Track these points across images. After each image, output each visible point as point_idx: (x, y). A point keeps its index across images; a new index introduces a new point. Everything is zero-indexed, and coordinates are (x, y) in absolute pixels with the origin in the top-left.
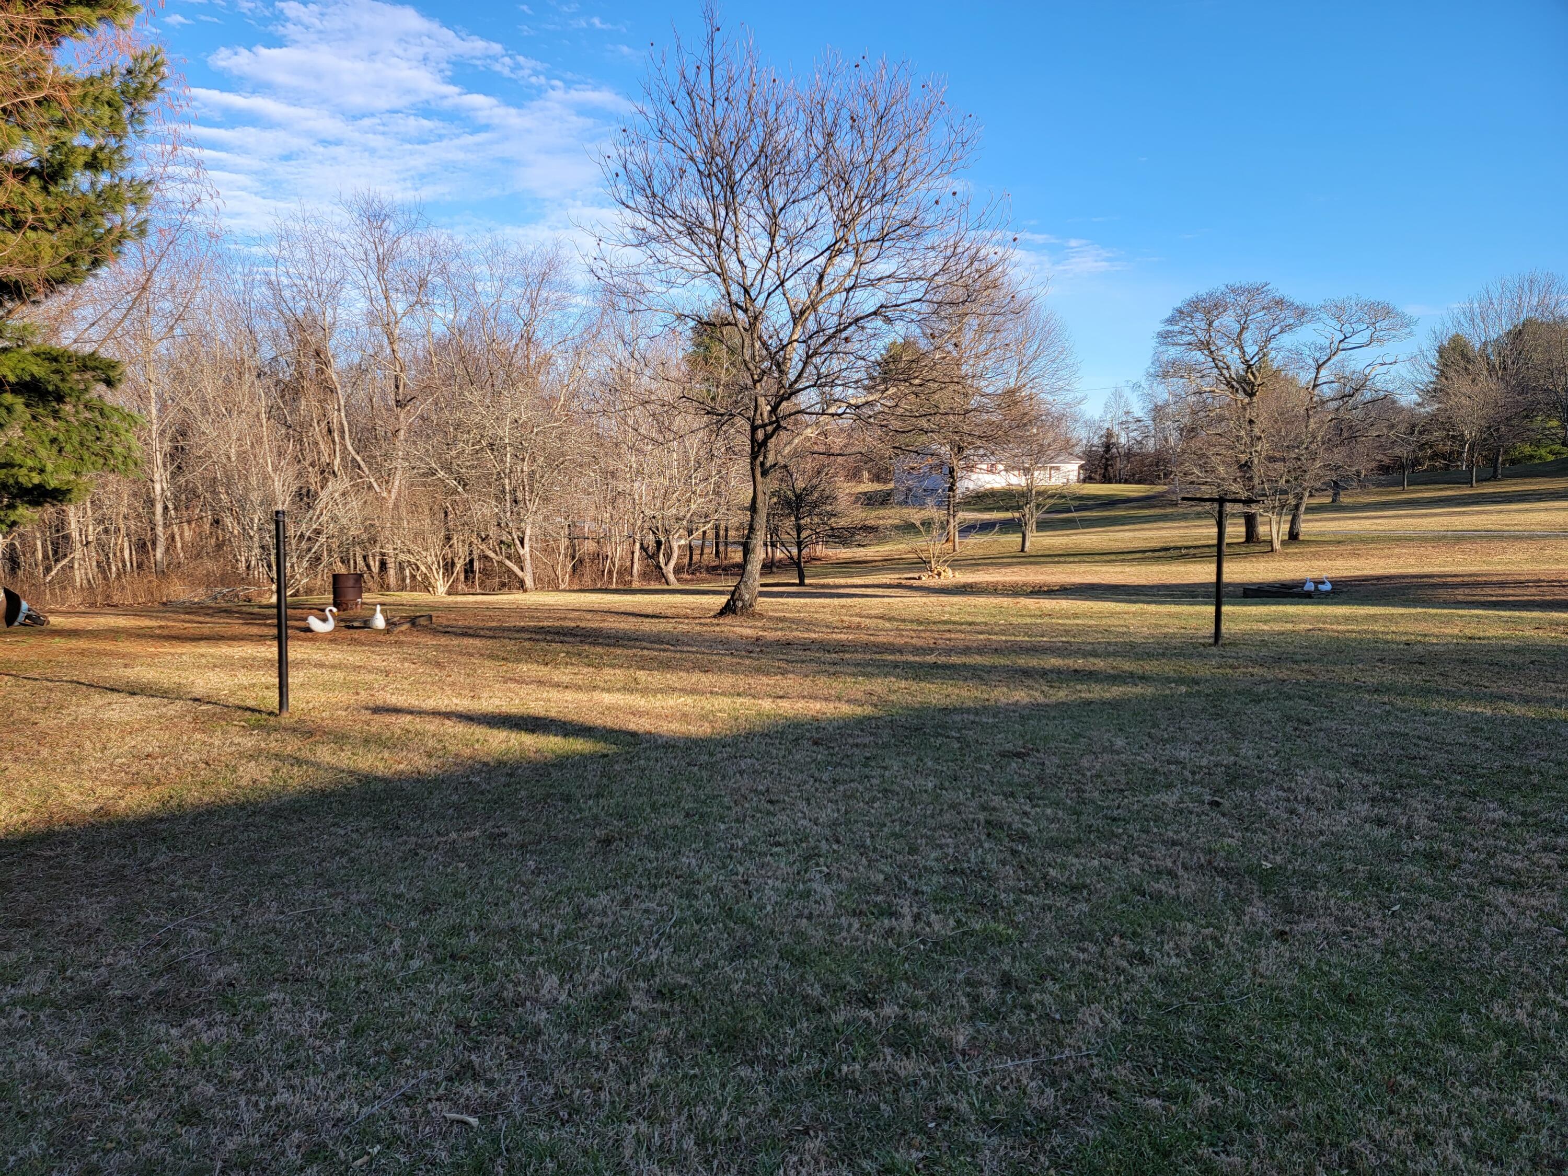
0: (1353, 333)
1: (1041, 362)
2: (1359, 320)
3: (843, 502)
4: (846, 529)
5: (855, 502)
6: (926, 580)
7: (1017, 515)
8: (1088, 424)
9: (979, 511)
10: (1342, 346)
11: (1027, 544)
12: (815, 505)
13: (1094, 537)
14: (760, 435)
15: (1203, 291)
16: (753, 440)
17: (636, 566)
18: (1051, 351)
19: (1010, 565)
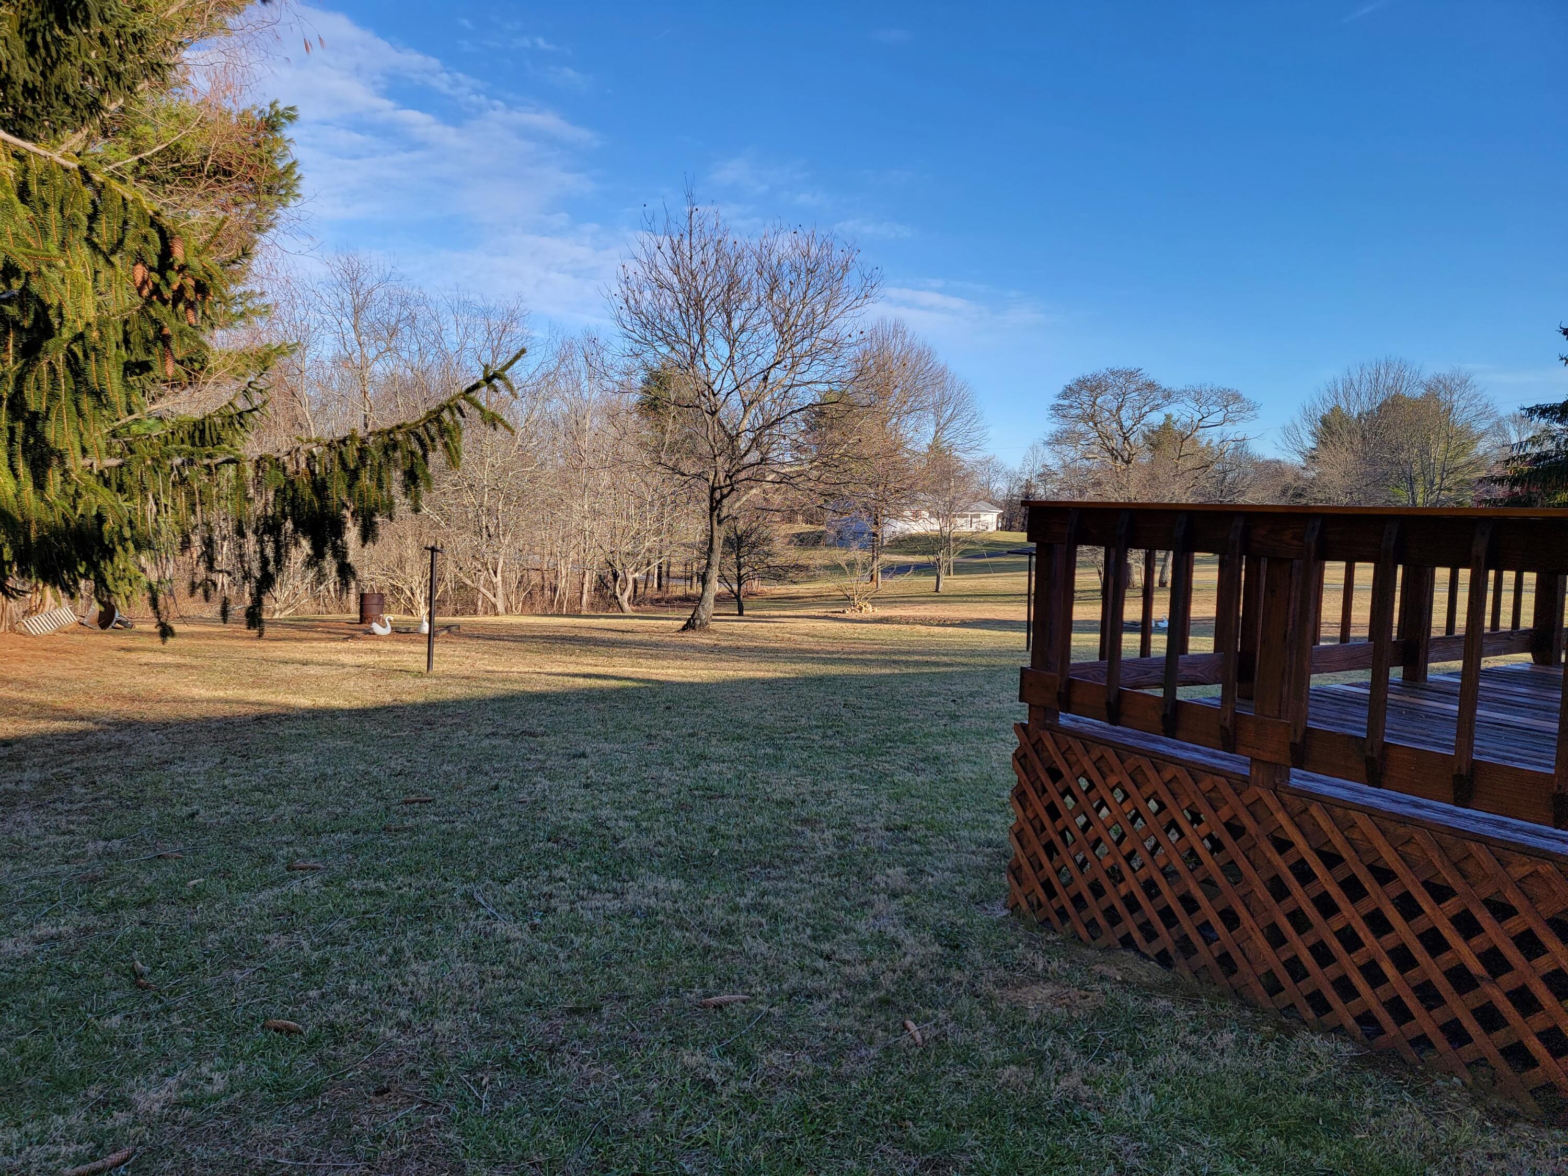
0: (1209, 414)
1: (956, 424)
2: (1215, 403)
3: (778, 545)
4: (781, 567)
5: (790, 543)
6: (849, 614)
7: (932, 558)
8: (1009, 476)
9: (900, 553)
10: (1201, 424)
11: (941, 585)
12: (754, 545)
13: (1000, 581)
14: (717, 495)
15: (1088, 373)
16: (712, 498)
17: (585, 597)
18: (964, 414)
19: (924, 603)
